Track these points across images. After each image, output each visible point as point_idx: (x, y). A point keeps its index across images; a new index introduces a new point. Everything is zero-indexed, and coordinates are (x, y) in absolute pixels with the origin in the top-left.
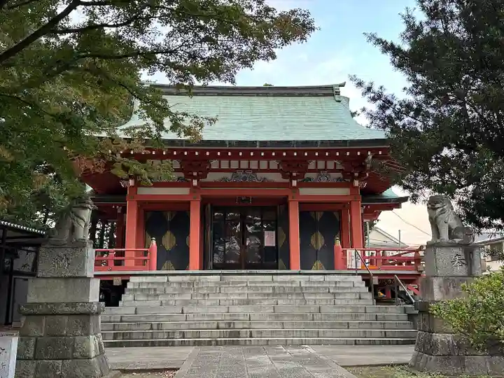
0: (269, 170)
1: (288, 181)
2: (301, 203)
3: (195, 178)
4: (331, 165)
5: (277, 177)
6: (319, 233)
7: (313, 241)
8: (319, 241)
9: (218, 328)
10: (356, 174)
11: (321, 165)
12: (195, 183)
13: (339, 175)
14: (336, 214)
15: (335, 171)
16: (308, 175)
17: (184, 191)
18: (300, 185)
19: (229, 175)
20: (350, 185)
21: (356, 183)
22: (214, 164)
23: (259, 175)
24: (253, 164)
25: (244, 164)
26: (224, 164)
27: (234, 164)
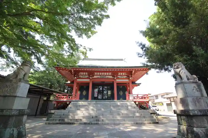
0: (109, 75)
1: (114, 78)
2: (117, 83)
3: (91, 77)
4: (124, 74)
5: (111, 77)
6: (121, 91)
7: (120, 93)
8: (121, 93)
9: (92, 118)
10: (130, 76)
11: (121, 74)
12: (91, 78)
13: (126, 76)
14: (125, 86)
15: (125, 75)
16: (118, 76)
17: (88, 80)
18: (117, 79)
19: (99, 76)
20: (129, 79)
21: (130, 78)
22: (96, 74)
23: (107, 76)
24: (105, 74)
25: (103, 74)
26: (98, 74)
27: (101, 74)
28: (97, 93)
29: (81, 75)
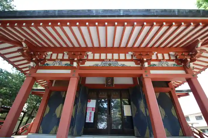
0: (125, 60)
5: (132, 64)
11: (160, 56)
12: (75, 64)
15: (170, 60)
16: (152, 63)
19: (99, 63)
22: (90, 56)
23: (120, 63)
24: (116, 56)
25: (109, 56)
26: (97, 56)
27: (103, 56)
28: (93, 113)
29: (51, 60)
